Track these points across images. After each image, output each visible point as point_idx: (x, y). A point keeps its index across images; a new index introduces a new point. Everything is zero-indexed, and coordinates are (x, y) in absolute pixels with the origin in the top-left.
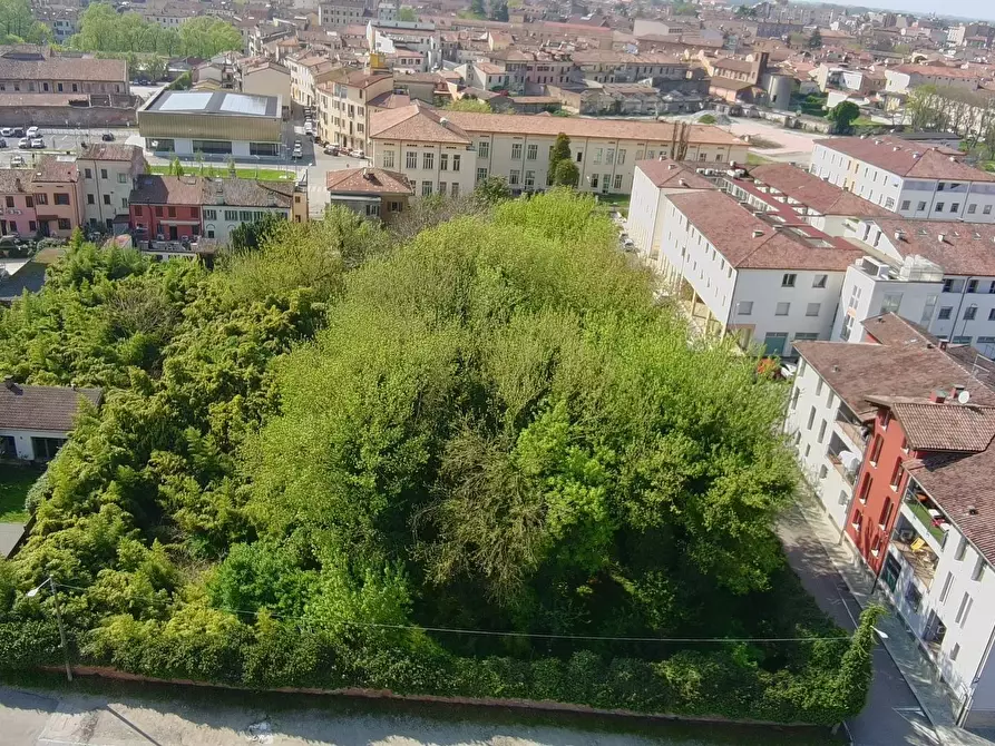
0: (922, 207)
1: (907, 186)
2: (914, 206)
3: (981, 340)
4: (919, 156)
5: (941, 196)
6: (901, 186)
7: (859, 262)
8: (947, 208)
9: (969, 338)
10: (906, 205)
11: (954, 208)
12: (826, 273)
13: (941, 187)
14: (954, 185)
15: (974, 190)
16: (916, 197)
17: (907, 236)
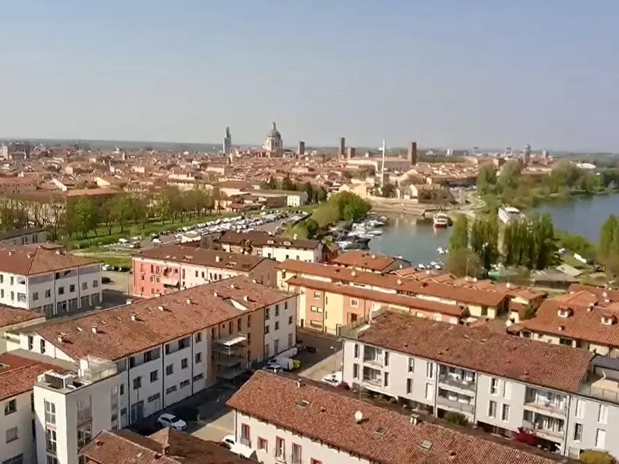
0: (48, 294)
1: (32, 281)
2: (42, 295)
3: (150, 399)
4: (32, 256)
5: (61, 283)
6: (27, 283)
7: (41, 378)
8: (67, 290)
9: (142, 402)
10: (35, 297)
11: (72, 289)
12: (12, 399)
13: (57, 276)
14: (66, 273)
15: (81, 272)
16: (42, 288)
17: (68, 337)
